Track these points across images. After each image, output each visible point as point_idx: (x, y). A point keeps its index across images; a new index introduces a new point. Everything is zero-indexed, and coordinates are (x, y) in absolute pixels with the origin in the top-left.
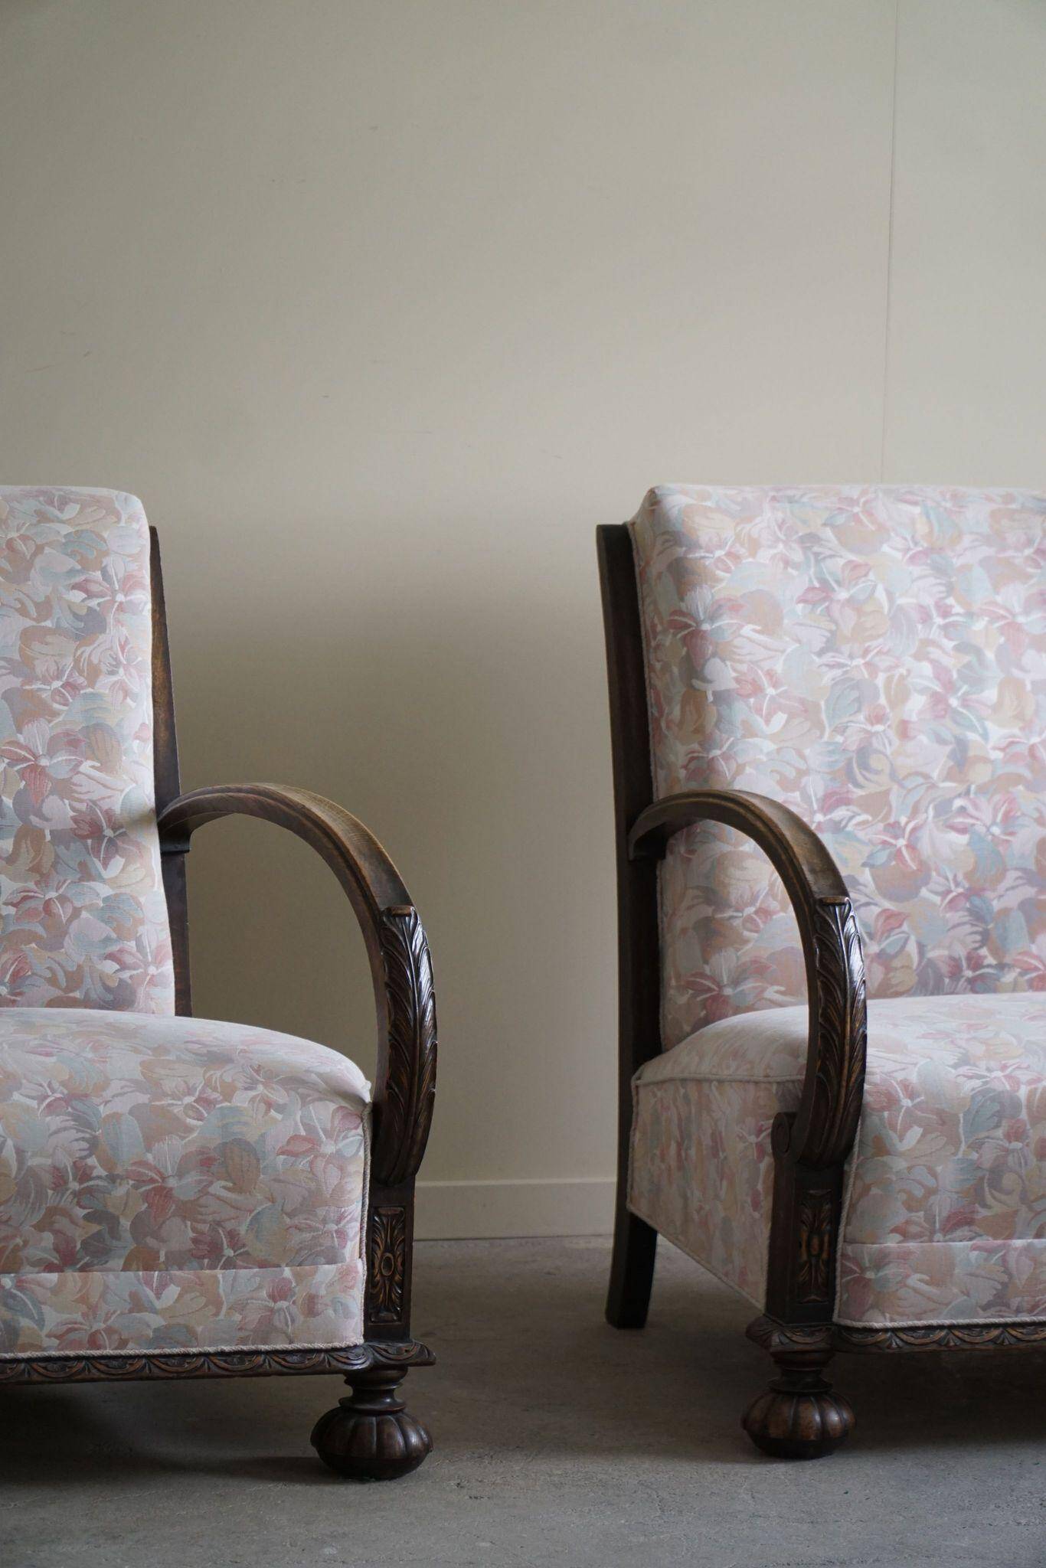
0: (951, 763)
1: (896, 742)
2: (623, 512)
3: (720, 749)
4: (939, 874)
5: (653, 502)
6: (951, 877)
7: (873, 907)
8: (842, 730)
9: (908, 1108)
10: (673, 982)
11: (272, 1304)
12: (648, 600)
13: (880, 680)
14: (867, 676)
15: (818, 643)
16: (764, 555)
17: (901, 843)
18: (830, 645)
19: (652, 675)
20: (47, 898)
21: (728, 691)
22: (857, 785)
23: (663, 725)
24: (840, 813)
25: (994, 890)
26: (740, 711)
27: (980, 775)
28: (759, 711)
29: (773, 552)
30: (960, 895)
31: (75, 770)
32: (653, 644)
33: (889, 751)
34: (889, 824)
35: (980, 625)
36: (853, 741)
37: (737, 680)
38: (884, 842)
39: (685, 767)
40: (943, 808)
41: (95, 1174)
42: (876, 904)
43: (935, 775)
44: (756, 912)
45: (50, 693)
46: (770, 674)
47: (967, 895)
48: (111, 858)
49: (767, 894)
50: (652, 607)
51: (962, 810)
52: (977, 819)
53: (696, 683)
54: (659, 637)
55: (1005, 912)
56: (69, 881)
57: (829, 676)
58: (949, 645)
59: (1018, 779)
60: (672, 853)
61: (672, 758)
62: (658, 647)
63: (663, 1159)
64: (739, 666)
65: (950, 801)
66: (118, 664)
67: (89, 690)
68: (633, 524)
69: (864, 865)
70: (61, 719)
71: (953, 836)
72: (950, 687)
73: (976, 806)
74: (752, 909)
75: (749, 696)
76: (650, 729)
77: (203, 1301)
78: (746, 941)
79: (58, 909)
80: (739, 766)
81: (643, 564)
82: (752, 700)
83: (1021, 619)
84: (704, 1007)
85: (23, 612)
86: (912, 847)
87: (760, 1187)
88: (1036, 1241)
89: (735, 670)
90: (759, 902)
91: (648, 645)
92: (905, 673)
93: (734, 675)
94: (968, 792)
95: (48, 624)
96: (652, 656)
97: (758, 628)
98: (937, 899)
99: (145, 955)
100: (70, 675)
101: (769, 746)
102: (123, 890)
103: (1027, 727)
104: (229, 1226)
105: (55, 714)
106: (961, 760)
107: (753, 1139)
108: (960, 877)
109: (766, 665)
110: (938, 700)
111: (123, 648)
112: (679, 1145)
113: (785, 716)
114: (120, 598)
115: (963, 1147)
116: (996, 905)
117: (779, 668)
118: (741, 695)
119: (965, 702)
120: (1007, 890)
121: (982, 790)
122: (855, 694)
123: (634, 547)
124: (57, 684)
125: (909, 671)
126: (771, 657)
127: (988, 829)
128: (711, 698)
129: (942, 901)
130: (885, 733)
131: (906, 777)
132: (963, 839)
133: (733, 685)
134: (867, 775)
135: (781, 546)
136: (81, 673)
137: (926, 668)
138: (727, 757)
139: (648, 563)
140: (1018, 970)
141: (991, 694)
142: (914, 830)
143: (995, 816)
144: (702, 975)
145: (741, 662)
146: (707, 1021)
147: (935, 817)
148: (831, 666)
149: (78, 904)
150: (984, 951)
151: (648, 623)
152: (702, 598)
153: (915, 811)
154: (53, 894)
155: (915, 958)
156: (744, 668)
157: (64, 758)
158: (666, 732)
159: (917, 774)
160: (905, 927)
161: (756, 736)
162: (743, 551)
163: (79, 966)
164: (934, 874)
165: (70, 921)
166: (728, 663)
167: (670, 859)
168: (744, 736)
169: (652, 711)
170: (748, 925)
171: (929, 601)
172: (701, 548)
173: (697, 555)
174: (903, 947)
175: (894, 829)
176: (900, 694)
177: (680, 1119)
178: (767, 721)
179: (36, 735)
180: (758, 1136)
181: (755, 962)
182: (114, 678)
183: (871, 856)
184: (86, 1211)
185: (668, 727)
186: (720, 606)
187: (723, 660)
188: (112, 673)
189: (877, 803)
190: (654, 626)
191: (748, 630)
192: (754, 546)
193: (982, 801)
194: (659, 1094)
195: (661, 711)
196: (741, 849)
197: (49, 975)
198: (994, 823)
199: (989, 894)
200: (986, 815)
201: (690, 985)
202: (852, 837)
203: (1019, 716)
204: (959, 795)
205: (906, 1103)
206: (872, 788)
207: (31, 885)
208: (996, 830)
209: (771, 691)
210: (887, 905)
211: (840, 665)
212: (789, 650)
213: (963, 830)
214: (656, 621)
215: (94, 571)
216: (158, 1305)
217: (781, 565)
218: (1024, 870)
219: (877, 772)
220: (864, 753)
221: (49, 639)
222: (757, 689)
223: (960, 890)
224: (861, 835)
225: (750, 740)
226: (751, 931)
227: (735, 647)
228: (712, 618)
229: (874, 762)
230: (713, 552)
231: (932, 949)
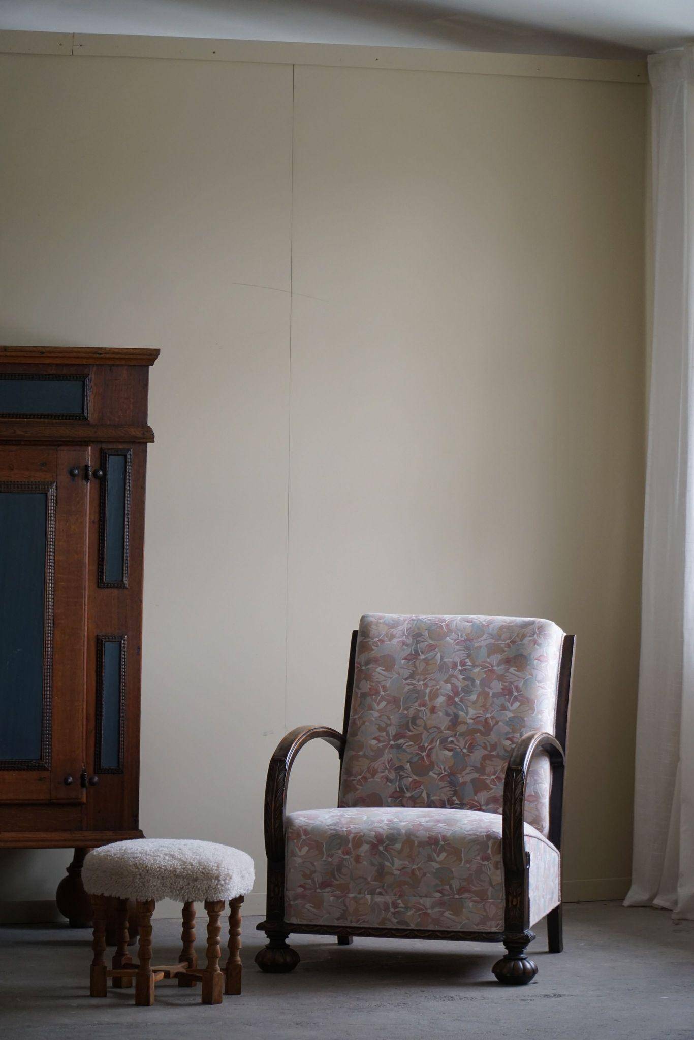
0: (450, 724)
1: (429, 714)
4: (438, 766)
6: (442, 768)
7: (409, 778)
8: (407, 709)
13: (428, 691)
14: (423, 688)
15: (407, 673)
17: (424, 754)
18: (412, 676)
22: (410, 731)
24: (401, 741)
25: (461, 774)
26: (369, 701)
27: (462, 728)
28: (376, 701)
30: (446, 775)
33: (425, 718)
34: (420, 746)
35: (476, 670)
36: (411, 713)
37: (370, 689)
38: (418, 753)
40: (444, 741)
42: (410, 777)
43: (442, 728)
44: (362, 778)
46: (383, 687)
47: (448, 776)
49: (366, 771)
51: (452, 742)
52: (458, 746)
55: (465, 783)
57: (407, 688)
58: (461, 677)
59: (478, 731)
64: (372, 683)
65: (447, 738)
69: (408, 762)
71: (446, 752)
72: (456, 694)
73: (458, 741)
74: (360, 777)
78: (357, 789)
83: (495, 668)
86: (428, 755)
88: (358, 895)
92: (439, 687)
93: (369, 686)
94: (456, 735)
97: (384, 669)
98: (436, 776)
101: (376, 714)
103: (486, 710)
106: (455, 722)
108: (446, 768)
109: (383, 683)
110: (450, 699)
113: (386, 703)
115: (325, 855)
116: (461, 780)
117: (388, 684)
118: (371, 694)
119: (461, 700)
120: (466, 775)
121: (462, 734)
122: (417, 695)
125: (441, 687)
126: (386, 680)
127: (462, 750)
129: (438, 777)
130: (425, 711)
131: (430, 728)
132: (451, 753)
134: (415, 727)
137: (449, 686)
140: (469, 806)
141: (474, 697)
142: (431, 749)
143: (465, 745)
145: (373, 682)
147: (440, 744)
148: (409, 684)
150: (454, 798)
153: (432, 742)
155: (426, 799)
156: (374, 684)
159: (435, 727)
160: (422, 787)
161: (373, 710)
164: (436, 766)
166: (368, 682)
171: (458, 660)
172: (369, 637)
174: (420, 795)
175: (422, 749)
176: (434, 695)
178: (378, 705)
183: (411, 758)
186: (370, 660)
189: (417, 738)
191: (379, 669)
193: (461, 739)
196: (359, 753)
198: (465, 747)
199: (459, 776)
200: (462, 743)
202: (404, 750)
203: (484, 706)
204: (451, 736)
205: (303, 837)
206: (415, 732)
208: (465, 751)
209: (382, 693)
210: (415, 778)
211: (413, 684)
212: (394, 678)
213: (450, 750)
218: (475, 767)
219: (419, 726)
220: (414, 719)
222: (377, 692)
223: (446, 773)
224: (408, 750)
227: (373, 676)
229: (418, 722)
230: (373, 639)
231: (433, 796)
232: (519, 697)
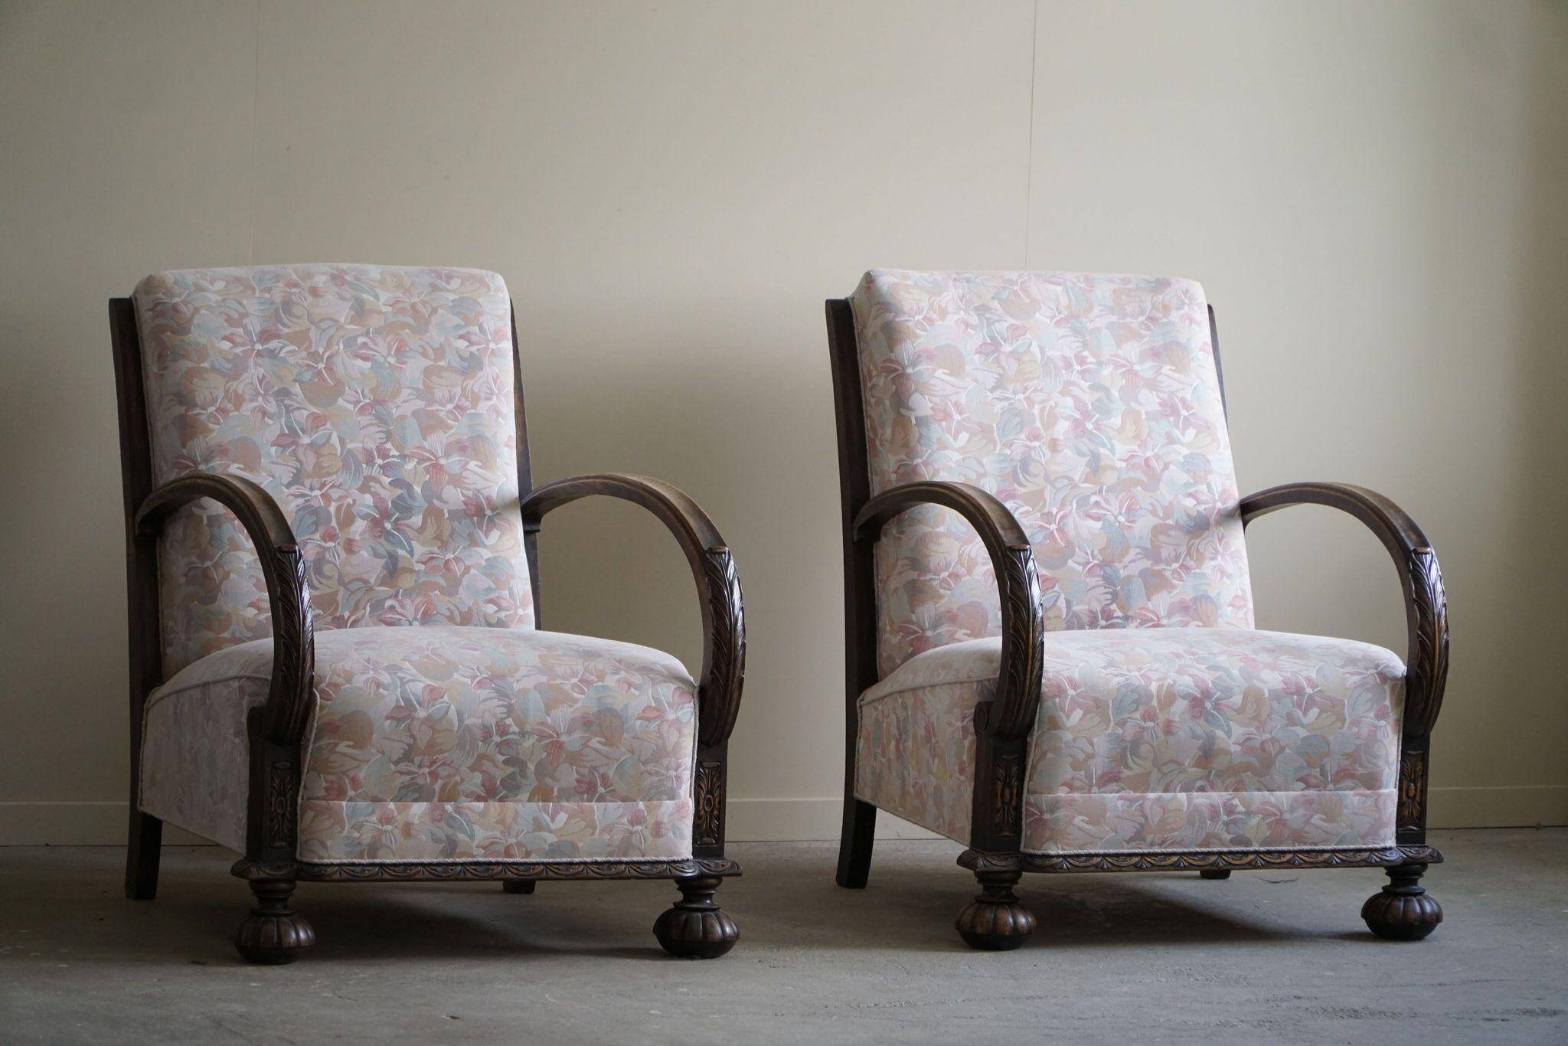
0: (1089, 470)
1: (1048, 454)
2: (844, 291)
3: (921, 458)
4: (1081, 550)
5: (869, 280)
6: (1089, 553)
8: (1009, 445)
9: (1073, 696)
10: (888, 628)
11: (630, 828)
12: (865, 354)
13: (1036, 410)
14: (1026, 407)
15: (991, 382)
16: (951, 319)
17: (1053, 527)
18: (999, 385)
19: (869, 408)
20: (446, 558)
21: (927, 417)
22: (1020, 484)
23: (878, 443)
25: (1121, 562)
26: (935, 431)
27: (1110, 478)
28: (949, 431)
29: (956, 317)
30: (1095, 565)
31: (465, 467)
32: (869, 385)
33: (1043, 461)
34: (1044, 514)
35: (1106, 371)
36: (1017, 452)
37: (933, 409)
38: (1041, 527)
39: (895, 472)
40: (1083, 501)
41: (511, 730)
43: (1077, 478)
44: (948, 577)
45: (445, 413)
46: (956, 405)
47: (1101, 566)
48: (490, 531)
49: (957, 562)
50: (868, 358)
51: (1097, 504)
52: (1109, 511)
53: (903, 411)
54: (874, 380)
55: (1129, 578)
56: (461, 547)
57: (999, 406)
58: (1085, 385)
59: (1137, 482)
60: (885, 535)
61: (885, 466)
62: (873, 386)
63: (884, 754)
64: (933, 399)
65: (1088, 497)
66: (492, 393)
67: (473, 411)
68: (853, 299)
70: (453, 431)
71: (1090, 523)
72: (1087, 415)
73: (1107, 502)
74: (945, 575)
75: (942, 420)
76: (867, 448)
77: (583, 824)
78: (942, 597)
79: (454, 566)
80: (935, 470)
81: (860, 327)
82: (944, 423)
83: (1137, 368)
84: (912, 645)
85: (425, 355)
86: (1060, 530)
87: (965, 758)
88: (1164, 794)
89: (931, 402)
90: (951, 568)
91: (865, 385)
92: (1054, 405)
93: (930, 405)
94: (1101, 491)
95: (443, 363)
96: (868, 394)
97: (947, 372)
98: (1080, 568)
99: (515, 601)
100: (459, 400)
101: (956, 456)
102: (498, 554)
103: (1143, 444)
104: (602, 770)
105: (450, 427)
106: (1096, 467)
107: (959, 724)
108: (1096, 552)
109: (954, 398)
110: (1078, 425)
111: (495, 382)
112: (898, 742)
113: (968, 435)
114: (492, 346)
115: (1112, 724)
116: (1122, 573)
117: (963, 400)
118: (934, 419)
119: (1097, 427)
120: (1130, 562)
121: (1112, 489)
122: (1018, 419)
123: (854, 315)
124: (450, 406)
125: (1057, 404)
126: (957, 393)
127: (1116, 518)
128: (914, 421)
129: (1083, 569)
130: (1040, 449)
131: (1056, 480)
132: (1098, 525)
133: (930, 413)
134: (1028, 477)
135: (962, 313)
136: (467, 399)
137: (1069, 401)
138: (926, 464)
139: (864, 326)
140: (1139, 621)
141: (1116, 421)
142: (1062, 518)
143: (1121, 508)
144: (911, 622)
145: (935, 396)
146: (913, 654)
147: (1077, 508)
148: (1000, 400)
149: (468, 563)
150: (1114, 607)
151: (865, 371)
152: (906, 350)
153: (1063, 505)
154: (450, 556)
155: (1064, 611)
156: (937, 400)
157: (457, 458)
158: (880, 448)
159: (1064, 477)
160: (1057, 588)
161: (948, 449)
162: (935, 316)
163: (469, 608)
164: (1077, 549)
165: (463, 575)
166: (926, 397)
167: (884, 540)
168: (938, 449)
169: (869, 434)
170: (944, 585)
171: (1070, 354)
172: (904, 313)
173: (903, 319)
174: (1056, 601)
175: (1048, 517)
176: (1051, 420)
177: (898, 721)
178: (955, 439)
179: (437, 442)
180: (962, 722)
181: (949, 612)
182: (489, 403)
184: (504, 757)
185: (882, 445)
186: (919, 356)
187: (923, 395)
188: (488, 399)
189: (1035, 499)
190: (869, 372)
191: (939, 373)
192: (943, 313)
193: (1111, 497)
194: (880, 707)
195: (875, 434)
196: (938, 530)
197: (449, 614)
198: (1120, 513)
199: (1117, 565)
200: (1115, 509)
201: (901, 629)
203: (1137, 437)
204: (1095, 493)
205: (1071, 692)
206: (1031, 487)
207: (435, 549)
208: (1122, 519)
209: (957, 417)
211: (1007, 399)
212: (970, 388)
213: (1097, 519)
214: (872, 367)
215: (474, 326)
216: (553, 826)
217: (963, 327)
218: (1142, 548)
219: (1035, 476)
220: (1025, 463)
221: (444, 374)
222: (948, 416)
223: (1096, 562)
225: (943, 452)
226: (945, 589)
227: (930, 384)
228: (914, 365)
229: (1032, 469)
230: (914, 317)
231: (1076, 604)
232: (1191, 419)
